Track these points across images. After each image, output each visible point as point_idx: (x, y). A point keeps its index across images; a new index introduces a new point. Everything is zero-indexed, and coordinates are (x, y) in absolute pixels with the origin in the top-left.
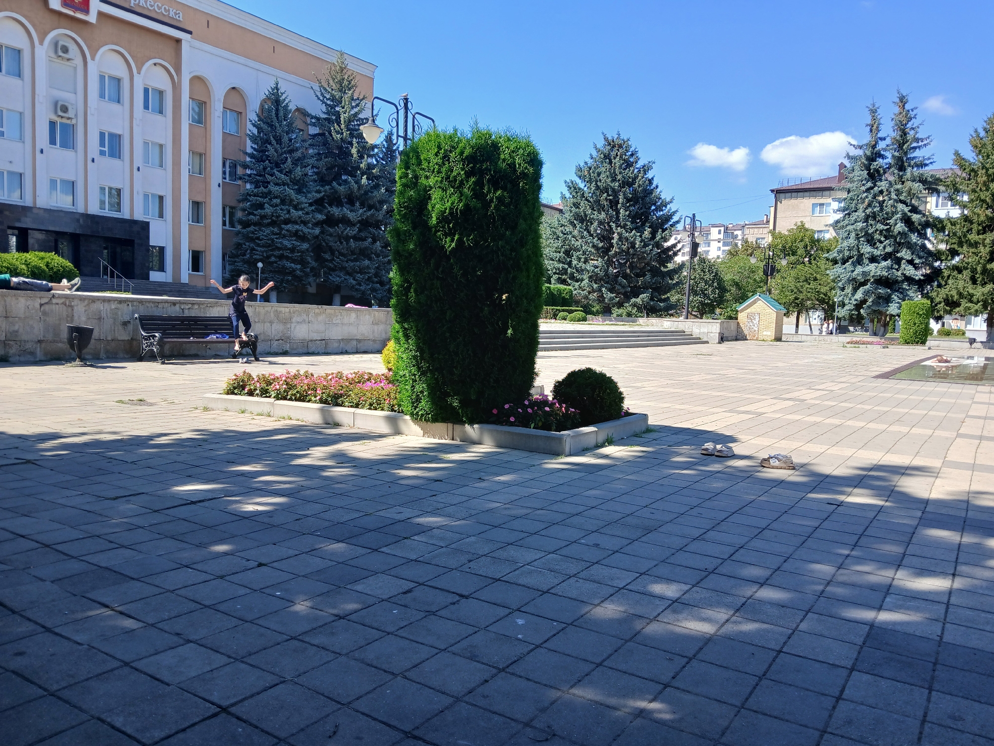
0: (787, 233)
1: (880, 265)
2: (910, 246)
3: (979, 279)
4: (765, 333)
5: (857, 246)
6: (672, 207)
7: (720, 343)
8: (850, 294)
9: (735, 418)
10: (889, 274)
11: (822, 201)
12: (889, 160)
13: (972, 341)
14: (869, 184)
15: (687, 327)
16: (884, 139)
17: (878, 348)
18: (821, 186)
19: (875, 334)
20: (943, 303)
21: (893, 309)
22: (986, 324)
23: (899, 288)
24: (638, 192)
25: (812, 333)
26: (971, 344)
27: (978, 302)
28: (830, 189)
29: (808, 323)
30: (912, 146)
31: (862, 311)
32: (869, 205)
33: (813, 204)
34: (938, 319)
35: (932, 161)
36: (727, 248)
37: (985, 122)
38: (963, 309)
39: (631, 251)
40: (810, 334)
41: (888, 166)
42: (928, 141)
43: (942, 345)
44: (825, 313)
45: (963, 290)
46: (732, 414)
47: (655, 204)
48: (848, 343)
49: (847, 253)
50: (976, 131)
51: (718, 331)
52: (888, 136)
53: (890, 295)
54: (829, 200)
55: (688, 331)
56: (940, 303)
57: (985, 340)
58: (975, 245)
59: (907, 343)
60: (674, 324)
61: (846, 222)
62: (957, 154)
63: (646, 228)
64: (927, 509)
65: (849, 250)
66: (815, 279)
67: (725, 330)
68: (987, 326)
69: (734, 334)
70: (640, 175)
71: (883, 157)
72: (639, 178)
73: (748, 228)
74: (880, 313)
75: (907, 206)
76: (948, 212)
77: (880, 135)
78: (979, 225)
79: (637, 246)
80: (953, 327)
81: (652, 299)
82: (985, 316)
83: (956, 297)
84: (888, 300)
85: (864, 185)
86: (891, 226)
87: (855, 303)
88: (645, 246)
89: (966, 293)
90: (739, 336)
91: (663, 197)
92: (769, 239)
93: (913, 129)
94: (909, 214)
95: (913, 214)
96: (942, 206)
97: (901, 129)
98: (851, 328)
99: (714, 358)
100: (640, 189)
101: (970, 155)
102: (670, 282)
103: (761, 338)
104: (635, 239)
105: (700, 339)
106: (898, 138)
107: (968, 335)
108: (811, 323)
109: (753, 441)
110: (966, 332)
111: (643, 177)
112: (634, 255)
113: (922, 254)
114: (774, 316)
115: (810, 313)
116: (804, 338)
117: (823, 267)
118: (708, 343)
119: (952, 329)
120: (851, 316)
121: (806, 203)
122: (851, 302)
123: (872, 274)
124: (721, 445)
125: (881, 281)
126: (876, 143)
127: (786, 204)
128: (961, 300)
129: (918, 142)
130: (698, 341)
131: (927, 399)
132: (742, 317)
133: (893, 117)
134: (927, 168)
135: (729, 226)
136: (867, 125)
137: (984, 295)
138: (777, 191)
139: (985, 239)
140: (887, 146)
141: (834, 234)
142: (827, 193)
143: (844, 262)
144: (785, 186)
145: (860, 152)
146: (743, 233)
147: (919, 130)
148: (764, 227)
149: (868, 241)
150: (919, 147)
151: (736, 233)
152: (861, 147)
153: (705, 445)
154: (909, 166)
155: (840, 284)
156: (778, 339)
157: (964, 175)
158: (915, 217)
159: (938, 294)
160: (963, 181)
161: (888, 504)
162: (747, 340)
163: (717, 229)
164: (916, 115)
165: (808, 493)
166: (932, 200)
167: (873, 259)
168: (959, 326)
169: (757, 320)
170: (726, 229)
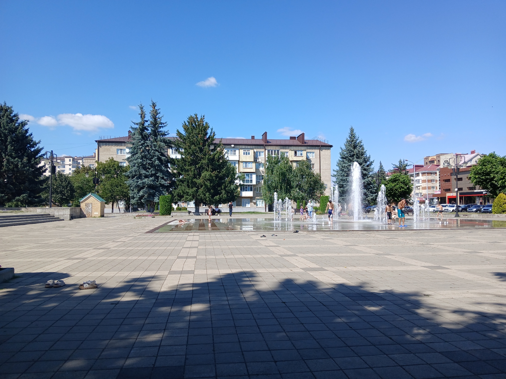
0: (105, 163)
1: (149, 179)
2: (162, 171)
3: (190, 186)
4: (95, 213)
5: (139, 170)
6: (40, 146)
7: (70, 220)
8: (136, 193)
9: (71, 263)
10: (154, 183)
11: (121, 148)
12: (150, 131)
13: (190, 212)
14: (142, 142)
15: (51, 212)
16: (147, 121)
17: (150, 218)
18: (120, 140)
19: (149, 211)
20: (177, 196)
21: (156, 200)
22: (194, 205)
23: (158, 190)
24: (19, 136)
25: (120, 212)
26: (189, 214)
27: (191, 195)
28: (124, 142)
29: (118, 207)
30: (159, 126)
31: (142, 200)
32: (143, 151)
33: (117, 149)
34: (176, 203)
35: (168, 133)
36: (74, 169)
37: (188, 118)
38: (185, 198)
39: (15, 169)
40: (119, 212)
41: (149, 134)
42: (166, 124)
43: (177, 215)
44: (126, 202)
45: (184, 190)
46: (69, 261)
47: (29, 144)
48: (136, 216)
49: (134, 173)
50: (185, 122)
51: (69, 214)
52: (149, 120)
53: (155, 193)
54: (125, 148)
55: (51, 214)
56: (176, 196)
57: (195, 212)
58: (188, 171)
59: (163, 214)
60: (43, 211)
61: (133, 158)
62: (178, 131)
63: (25, 157)
64: (159, 298)
65: (135, 172)
66: (121, 185)
67: (73, 213)
68: (195, 205)
69: (79, 214)
70: (19, 127)
71: (147, 130)
72: (19, 129)
73: (84, 159)
74: (151, 201)
75: (159, 153)
76: (176, 156)
77: (145, 119)
78: (188, 162)
79: (19, 167)
80: (182, 206)
81: (29, 196)
82: (194, 201)
83: (182, 194)
84: (153, 195)
85: (140, 142)
86: (153, 162)
87: (139, 197)
88: (24, 167)
89: (185, 192)
90: (82, 216)
91: (34, 139)
92: (96, 165)
93: (159, 118)
94: (160, 156)
95: (162, 157)
96: (174, 153)
97: (154, 118)
98: (139, 209)
99: (65, 229)
100: (20, 135)
101: (183, 132)
102: (41, 187)
103: (93, 216)
104: (18, 163)
105: (59, 218)
106: (153, 122)
107: (188, 209)
108: (120, 207)
109: (77, 275)
110: (187, 208)
111: (21, 128)
112: (17, 172)
113: (167, 174)
114: (99, 204)
115: (119, 202)
116: (116, 215)
117: (123, 180)
118: (64, 220)
119: (182, 207)
120: (138, 203)
121: (114, 148)
122: (137, 196)
123: (146, 183)
124: (57, 281)
125: (150, 187)
126: (144, 123)
127: (104, 148)
128: (184, 195)
129: (162, 125)
130: (58, 219)
131: (168, 241)
132: (83, 205)
133: (150, 112)
134: (166, 136)
135: (75, 157)
136: (139, 114)
137: (193, 193)
138: (99, 141)
139: (191, 169)
140: (149, 125)
141: (128, 164)
142: (124, 144)
143: (133, 177)
144: (103, 139)
145: (137, 126)
146: (82, 161)
147: (162, 119)
148: (93, 159)
149: (143, 168)
150: (162, 127)
151: (79, 161)
152: (137, 124)
153: (48, 281)
154: (159, 135)
155: (132, 188)
156: (102, 216)
157: (181, 140)
158: (163, 158)
159: (175, 192)
160: (181, 143)
161: (141, 298)
162: (86, 217)
163: (68, 159)
164: (160, 112)
165: (102, 300)
166: (170, 151)
167: (146, 177)
168: (185, 206)
169: (91, 207)
170: (74, 159)
